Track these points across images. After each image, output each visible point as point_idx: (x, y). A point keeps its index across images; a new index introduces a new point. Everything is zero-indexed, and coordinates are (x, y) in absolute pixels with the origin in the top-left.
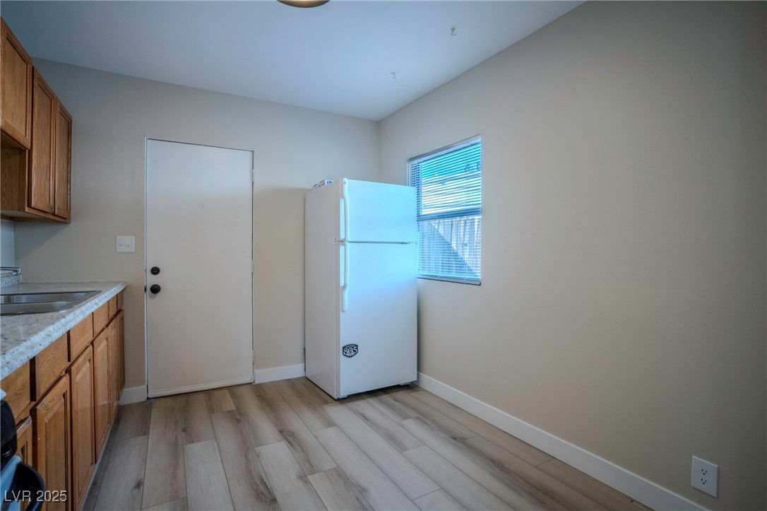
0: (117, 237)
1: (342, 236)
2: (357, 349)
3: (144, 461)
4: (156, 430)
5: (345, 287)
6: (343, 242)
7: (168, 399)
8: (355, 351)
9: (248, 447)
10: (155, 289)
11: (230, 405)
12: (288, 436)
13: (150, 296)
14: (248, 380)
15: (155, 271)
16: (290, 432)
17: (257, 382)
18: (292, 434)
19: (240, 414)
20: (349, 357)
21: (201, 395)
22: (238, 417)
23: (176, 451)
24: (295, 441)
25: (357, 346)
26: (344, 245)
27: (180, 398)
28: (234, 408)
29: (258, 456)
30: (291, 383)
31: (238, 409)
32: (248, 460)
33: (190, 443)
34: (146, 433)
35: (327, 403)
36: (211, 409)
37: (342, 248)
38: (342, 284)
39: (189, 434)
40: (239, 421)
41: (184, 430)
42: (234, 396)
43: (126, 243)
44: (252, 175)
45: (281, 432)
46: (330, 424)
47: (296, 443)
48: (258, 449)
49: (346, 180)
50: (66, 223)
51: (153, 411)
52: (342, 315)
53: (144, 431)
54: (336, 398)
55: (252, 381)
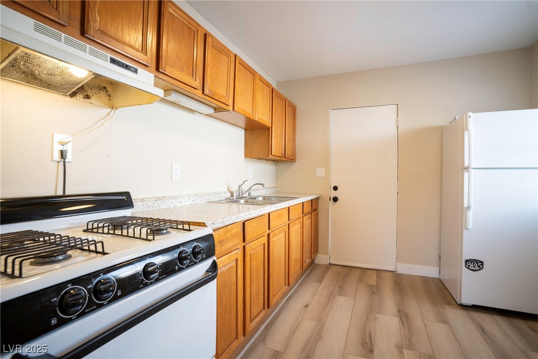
0: (317, 168)
1: (466, 164)
2: (482, 265)
3: (314, 295)
4: (326, 281)
5: (468, 208)
6: (467, 168)
7: (339, 267)
8: (479, 267)
9: (371, 311)
10: (335, 199)
11: (373, 281)
12: (403, 315)
13: (333, 203)
14: (392, 268)
15: (335, 188)
16: (406, 313)
17: (398, 272)
18: (407, 316)
19: (377, 289)
20: (473, 270)
21: (359, 270)
22: (374, 291)
23: (331, 296)
24: (406, 321)
25: (482, 262)
26: (468, 171)
27: (346, 268)
28: (375, 284)
29: (375, 320)
30: (425, 280)
31: (377, 285)
32: (367, 319)
33: (339, 295)
34: (321, 282)
35: (449, 304)
36: (360, 281)
37: (466, 174)
38: (466, 205)
39: (341, 289)
40: (374, 293)
41: (340, 287)
42: (378, 277)
43: (320, 172)
44: (397, 121)
45: (399, 311)
46: (444, 320)
47: (407, 322)
48: (377, 315)
49: (470, 114)
50: (293, 162)
51: (330, 271)
52: (465, 232)
53: (320, 281)
54: (459, 303)
55: (395, 270)
